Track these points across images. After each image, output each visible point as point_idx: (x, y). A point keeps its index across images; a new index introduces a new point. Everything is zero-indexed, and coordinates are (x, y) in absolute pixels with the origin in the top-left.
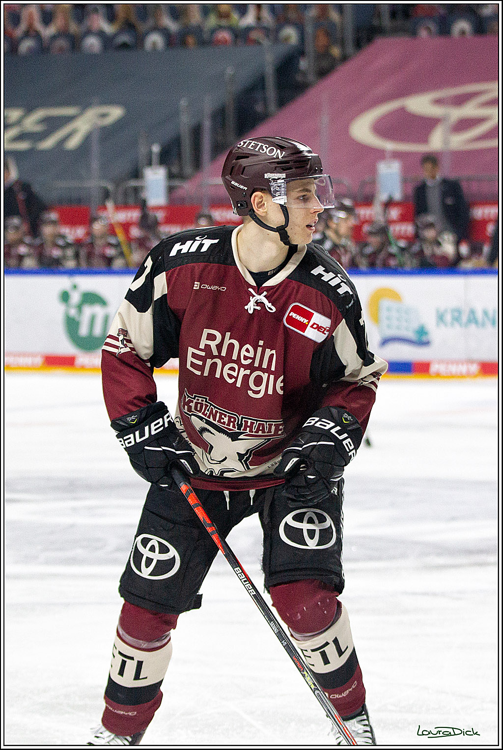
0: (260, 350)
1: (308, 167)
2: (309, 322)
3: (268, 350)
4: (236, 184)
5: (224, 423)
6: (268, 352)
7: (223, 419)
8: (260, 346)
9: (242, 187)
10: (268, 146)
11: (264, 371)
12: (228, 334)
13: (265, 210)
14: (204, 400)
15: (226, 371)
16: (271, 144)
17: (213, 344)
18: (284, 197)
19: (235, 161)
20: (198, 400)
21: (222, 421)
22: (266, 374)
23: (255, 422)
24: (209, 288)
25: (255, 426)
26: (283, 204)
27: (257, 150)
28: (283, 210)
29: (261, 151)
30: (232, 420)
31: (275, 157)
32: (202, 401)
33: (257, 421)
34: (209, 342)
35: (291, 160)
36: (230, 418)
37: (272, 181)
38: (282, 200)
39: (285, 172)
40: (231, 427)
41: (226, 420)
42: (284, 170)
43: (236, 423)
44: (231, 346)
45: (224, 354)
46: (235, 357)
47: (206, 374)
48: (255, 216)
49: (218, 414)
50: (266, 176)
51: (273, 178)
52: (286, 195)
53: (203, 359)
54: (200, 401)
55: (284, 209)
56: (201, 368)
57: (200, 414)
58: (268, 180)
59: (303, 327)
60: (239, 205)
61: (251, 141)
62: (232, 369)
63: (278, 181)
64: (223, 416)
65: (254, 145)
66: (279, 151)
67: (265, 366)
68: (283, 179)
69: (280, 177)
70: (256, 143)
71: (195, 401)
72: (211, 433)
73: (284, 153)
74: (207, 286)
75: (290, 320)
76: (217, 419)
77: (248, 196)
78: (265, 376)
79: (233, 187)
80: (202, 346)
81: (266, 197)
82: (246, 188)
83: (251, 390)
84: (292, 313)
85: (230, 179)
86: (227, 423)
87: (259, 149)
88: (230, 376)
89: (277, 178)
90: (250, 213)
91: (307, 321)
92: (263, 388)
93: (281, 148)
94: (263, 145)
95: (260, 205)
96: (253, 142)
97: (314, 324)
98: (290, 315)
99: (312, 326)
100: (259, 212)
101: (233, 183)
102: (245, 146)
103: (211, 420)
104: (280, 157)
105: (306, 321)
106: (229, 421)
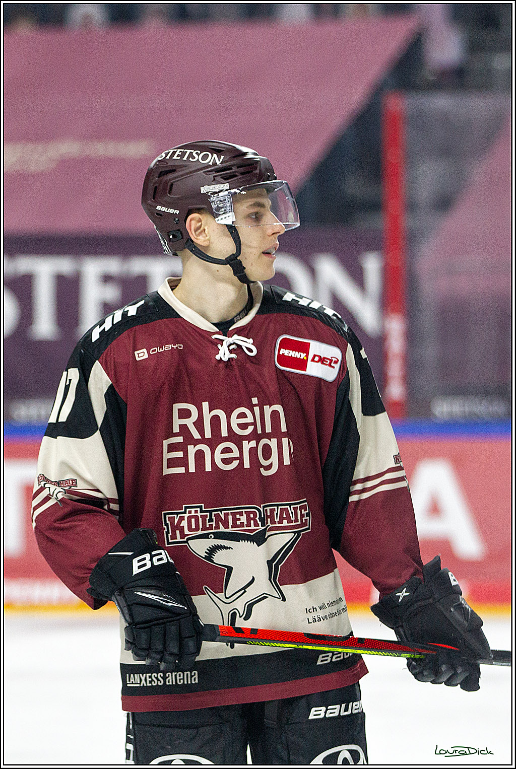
0: (257, 409)
1: (258, 171)
2: (307, 356)
3: (266, 408)
4: (164, 209)
5: (242, 525)
6: (268, 410)
7: (239, 519)
8: (256, 405)
9: (171, 211)
10: (199, 152)
11: (269, 436)
12: (205, 405)
13: (207, 238)
14: (199, 509)
15: (218, 456)
16: (202, 148)
17: (189, 422)
18: (231, 214)
19: (157, 178)
20: (190, 512)
21: (238, 523)
22: (274, 441)
23: (276, 508)
24: (161, 351)
25: (277, 514)
26: (231, 223)
27: (185, 158)
28: (231, 233)
29: (191, 159)
30: (252, 516)
31: (211, 164)
32: (196, 512)
33: (278, 505)
34: (184, 421)
35: (234, 165)
36: (248, 514)
37: (212, 196)
38: (228, 219)
39: (228, 181)
40: (253, 527)
41: (244, 519)
42: (226, 178)
43: (257, 519)
44: (215, 420)
45: (208, 435)
46: (224, 433)
47: (192, 469)
48: (195, 247)
49: (230, 517)
50: (203, 190)
51: (213, 191)
52: (232, 210)
53: (182, 447)
54: (193, 514)
55: (232, 230)
56: (184, 462)
57: (200, 532)
58: (206, 196)
59: (302, 364)
60: (171, 237)
61: (176, 150)
62: (227, 450)
63: (219, 194)
64: (238, 516)
65: (180, 153)
66: (215, 156)
67: (268, 429)
68: (227, 190)
69: (222, 189)
70: (183, 150)
71: (186, 516)
72: (227, 548)
73: (222, 157)
74: (157, 350)
75: (283, 360)
76: (231, 523)
77: (182, 221)
78: (273, 443)
79: (160, 214)
80: (176, 429)
81: (206, 219)
82: (178, 212)
83: (262, 466)
84: (282, 350)
85: (154, 204)
86: (245, 523)
87: (188, 158)
88: (226, 461)
89: (217, 191)
90: (188, 244)
91: (305, 354)
92: (274, 458)
93: (218, 152)
94: (192, 151)
95: (199, 231)
96: (179, 150)
97: (315, 356)
98: (281, 353)
99: (313, 360)
100: (200, 240)
101: (159, 208)
102: (168, 157)
103: (222, 529)
104: (218, 163)
105: (303, 356)
106: (249, 519)
